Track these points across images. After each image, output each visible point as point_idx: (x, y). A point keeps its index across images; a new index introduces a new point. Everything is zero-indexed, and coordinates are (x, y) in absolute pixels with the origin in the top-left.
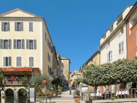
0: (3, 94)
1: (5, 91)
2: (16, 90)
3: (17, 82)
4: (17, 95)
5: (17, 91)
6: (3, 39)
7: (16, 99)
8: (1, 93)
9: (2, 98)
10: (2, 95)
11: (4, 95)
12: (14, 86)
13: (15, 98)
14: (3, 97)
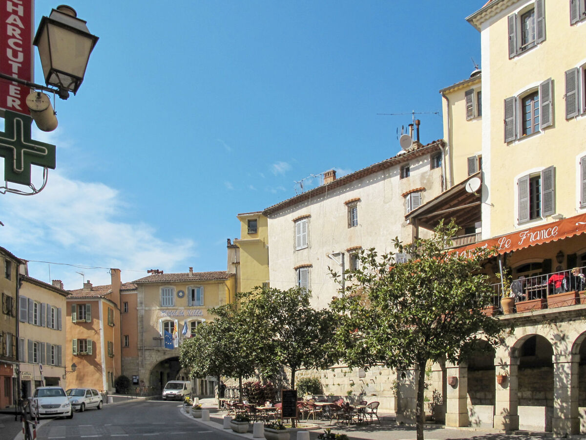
0: (504, 365)
1: (513, 350)
2: (563, 338)
3: (571, 296)
4: (572, 368)
5: (569, 345)
6: (516, 95)
7: (564, 387)
8: (496, 362)
9: (498, 386)
10: (499, 371)
11: (508, 369)
12: (555, 319)
13: (558, 385)
14: (504, 381)
